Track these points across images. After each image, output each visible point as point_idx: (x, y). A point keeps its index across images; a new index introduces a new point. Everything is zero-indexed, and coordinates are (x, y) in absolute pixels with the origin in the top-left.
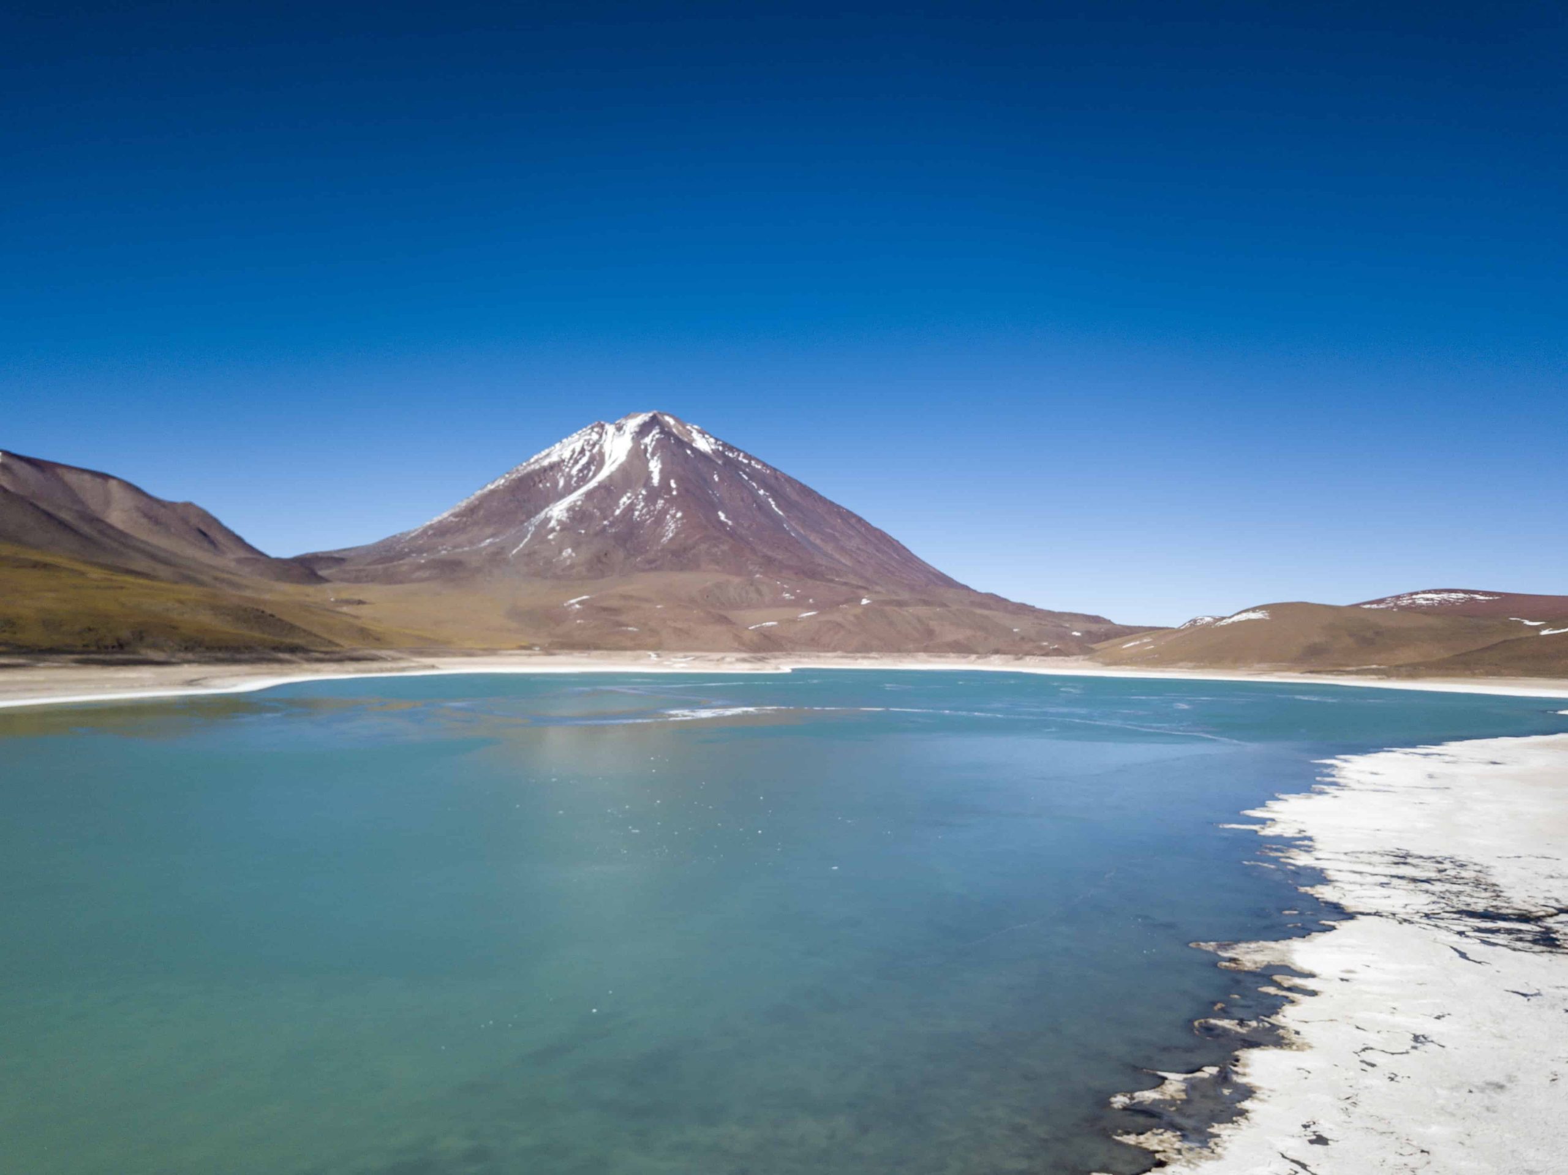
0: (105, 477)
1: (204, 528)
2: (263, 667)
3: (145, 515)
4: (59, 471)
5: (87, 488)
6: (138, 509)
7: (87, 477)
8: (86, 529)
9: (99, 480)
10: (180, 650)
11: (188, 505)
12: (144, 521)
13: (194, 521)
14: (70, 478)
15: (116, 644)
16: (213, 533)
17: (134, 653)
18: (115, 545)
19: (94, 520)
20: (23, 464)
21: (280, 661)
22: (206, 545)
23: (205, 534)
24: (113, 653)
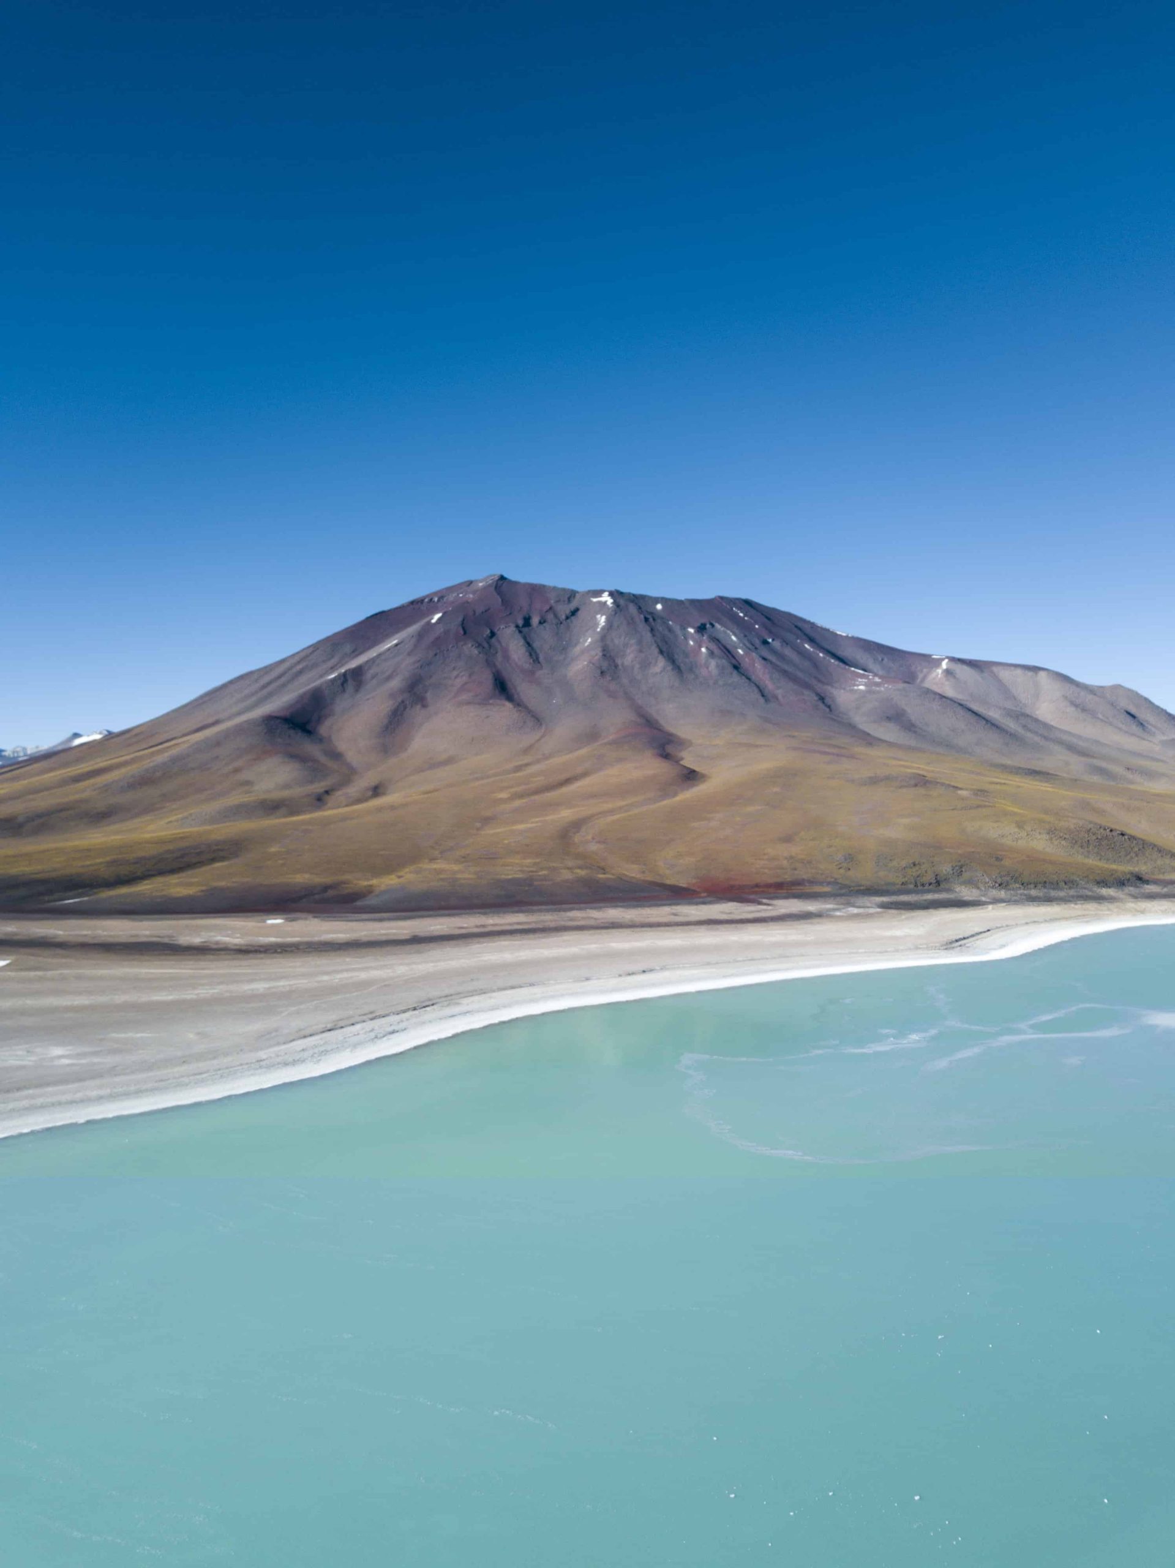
0: (1036, 669)
1: (1133, 711)
2: (1077, 908)
3: (1073, 704)
4: (995, 669)
5: (1018, 682)
6: (1065, 697)
7: (1019, 671)
8: (1011, 725)
9: (1030, 674)
10: (993, 887)
11: (1117, 687)
12: (1071, 710)
13: (1124, 704)
14: (1004, 675)
15: (934, 881)
16: (1144, 715)
17: (948, 890)
18: (1037, 739)
19: (1022, 716)
20: (965, 667)
21: (1099, 899)
22: (1134, 728)
23: (1133, 716)
24: (929, 891)
